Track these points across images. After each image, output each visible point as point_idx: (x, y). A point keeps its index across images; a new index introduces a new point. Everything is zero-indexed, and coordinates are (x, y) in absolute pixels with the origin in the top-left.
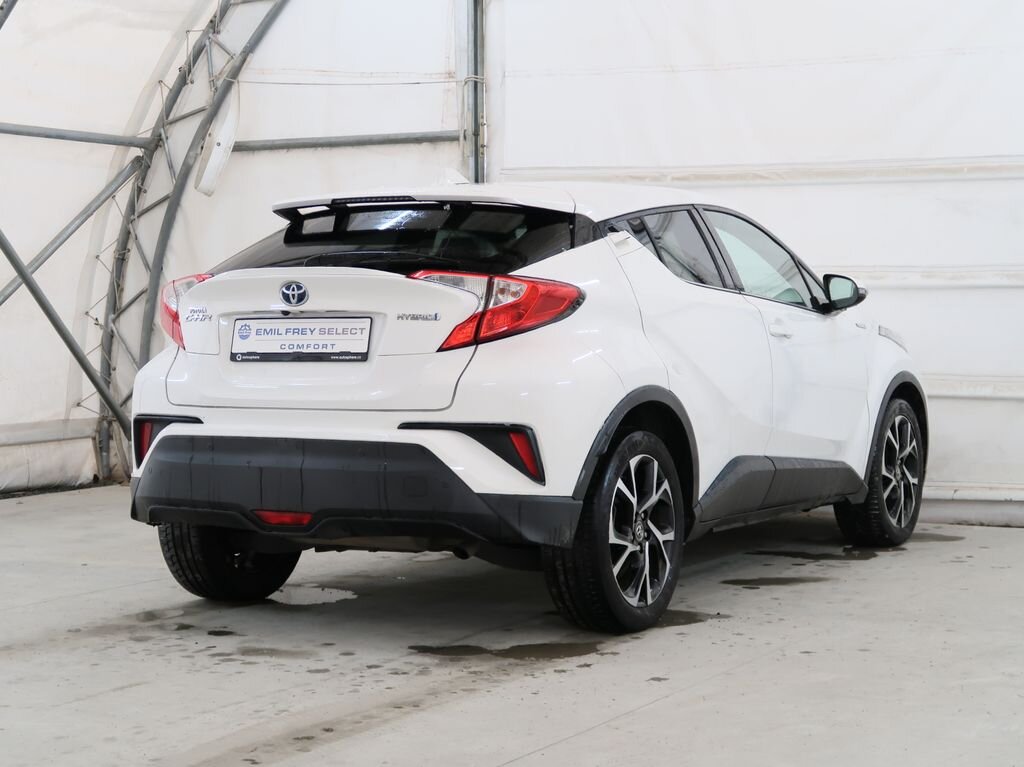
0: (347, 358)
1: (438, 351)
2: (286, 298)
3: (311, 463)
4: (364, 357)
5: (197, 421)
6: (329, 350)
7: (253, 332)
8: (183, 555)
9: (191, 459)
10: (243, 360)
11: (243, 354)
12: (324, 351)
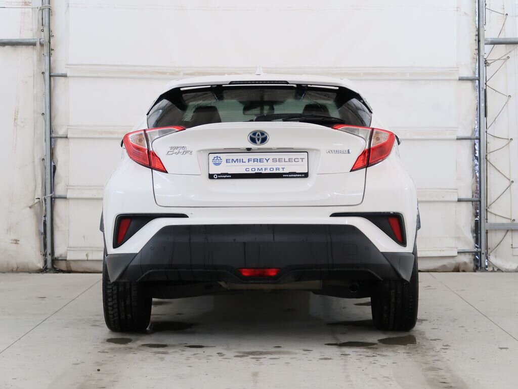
0: (295, 176)
1: (351, 171)
2: (253, 140)
3: (279, 238)
4: (306, 175)
5: (183, 216)
6: (281, 171)
7: (224, 161)
8: (123, 303)
9: (190, 239)
10: (218, 178)
11: (218, 175)
12: (278, 172)
